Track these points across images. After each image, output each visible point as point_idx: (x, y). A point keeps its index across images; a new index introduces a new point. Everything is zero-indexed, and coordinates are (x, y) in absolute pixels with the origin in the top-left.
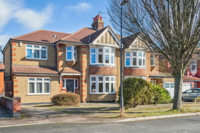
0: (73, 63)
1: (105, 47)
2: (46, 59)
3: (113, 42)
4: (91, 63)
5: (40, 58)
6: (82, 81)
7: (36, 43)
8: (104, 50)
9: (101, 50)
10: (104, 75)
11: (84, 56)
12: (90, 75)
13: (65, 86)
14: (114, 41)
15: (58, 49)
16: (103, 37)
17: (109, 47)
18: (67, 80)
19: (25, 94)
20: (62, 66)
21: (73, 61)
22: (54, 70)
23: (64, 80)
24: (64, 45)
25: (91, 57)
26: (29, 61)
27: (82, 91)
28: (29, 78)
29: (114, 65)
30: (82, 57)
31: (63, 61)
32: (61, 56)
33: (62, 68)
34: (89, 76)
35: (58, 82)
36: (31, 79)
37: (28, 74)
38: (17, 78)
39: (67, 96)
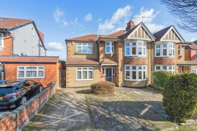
0: (110, 56)
1: (138, 41)
2: (91, 53)
3: (146, 36)
4: (126, 55)
5: (87, 53)
6: (118, 70)
7: (84, 42)
8: (137, 44)
9: (134, 44)
10: (137, 65)
11: (120, 50)
12: (124, 65)
13: (105, 73)
15: (99, 45)
16: (136, 32)
17: (142, 40)
18: (106, 69)
19: (74, 80)
20: (102, 58)
21: (110, 54)
22: (96, 61)
23: (104, 69)
24: (104, 42)
25: (125, 50)
26: (79, 55)
27: (118, 78)
28: (77, 68)
29: (145, 56)
30: (118, 51)
31: (103, 54)
32: (102, 51)
33: (102, 60)
35: (99, 70)
36: (79, 68)
37: (76, 65)
38: (68, 68)
39: (103, 86)
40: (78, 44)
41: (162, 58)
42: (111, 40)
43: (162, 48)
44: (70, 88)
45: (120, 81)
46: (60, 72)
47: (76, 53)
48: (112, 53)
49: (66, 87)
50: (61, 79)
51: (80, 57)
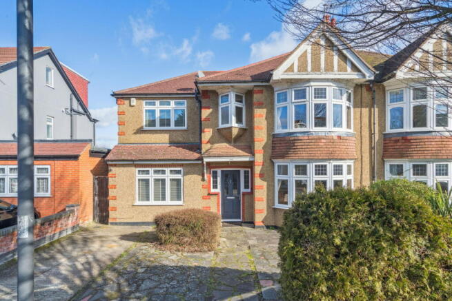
1: (312, 84)
2: (185, 128)
3: (339, 66)
4: (278, 130)
5: (173, 127)
7: (164, 96)
8: (310, 93)
9: (301, 94)
10: (310, 160)
11: (260, 114)
12: (274, 160)
13: (219, 186)
14: (342, 63)
15: (203, 101)
17: (327, 80)
18: (222, 172)
19: (130, 203)
20: (209, 142)
21: (231, 129)
22: (194, 151)
23: (216, 172)
24: (215, 93)
25: (277, 114)
26: (149, 135)
28: (137, 169)
29: (343, 130)
31: (211, 130)
32: (207, 119)
33: (209, 146)
34: (273, 163)
35: (200, 177)
36: (144, 171)
37: (133, 163)
38: (114, 170)
39: (178, 221)
40: (146, 104)
41: (409, 137)
42: (232, 86)
43: (409, 104)
44: (120, 224)
45: (261, 211)
46: (96, 182)
47: (142, 127)
48: (236, 125)
49: (110, 221)
50: (100, 201)
51: (153, 141)
